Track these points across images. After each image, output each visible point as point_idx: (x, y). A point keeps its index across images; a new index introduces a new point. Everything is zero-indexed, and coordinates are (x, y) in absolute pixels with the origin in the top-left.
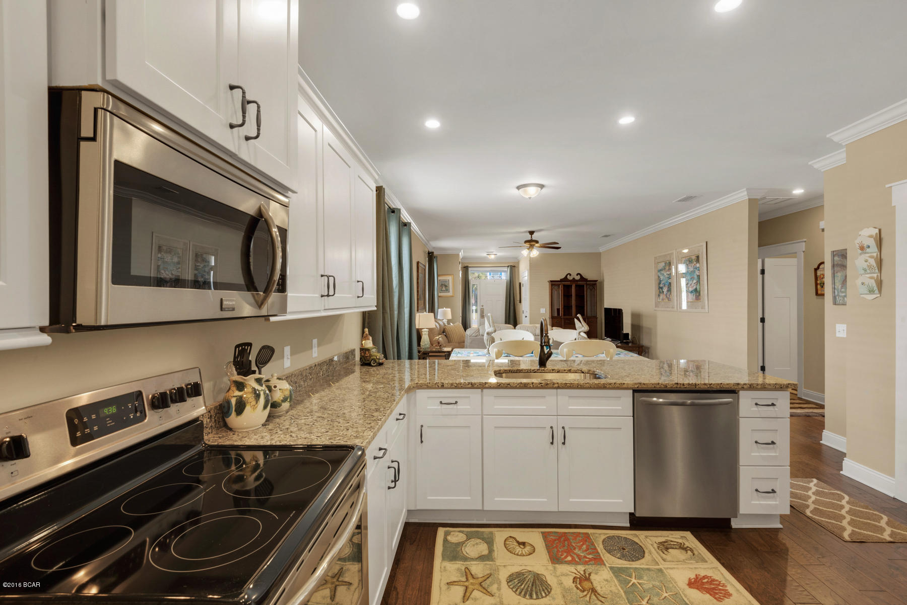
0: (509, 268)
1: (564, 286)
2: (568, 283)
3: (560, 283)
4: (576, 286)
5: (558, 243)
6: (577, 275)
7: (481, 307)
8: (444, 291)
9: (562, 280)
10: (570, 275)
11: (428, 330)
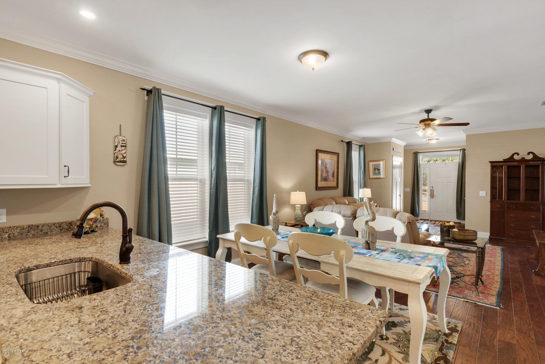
0: (462, 151)
1: (509, 167)
2: (516, 164)
3: (503, 164)
4: (527, 166)
5: (451, 119)
6: (529, 154)
7: (431, 188)
8: (377, 173)
9: (505, 161)
10: (518, 154)
11: (300, 206)
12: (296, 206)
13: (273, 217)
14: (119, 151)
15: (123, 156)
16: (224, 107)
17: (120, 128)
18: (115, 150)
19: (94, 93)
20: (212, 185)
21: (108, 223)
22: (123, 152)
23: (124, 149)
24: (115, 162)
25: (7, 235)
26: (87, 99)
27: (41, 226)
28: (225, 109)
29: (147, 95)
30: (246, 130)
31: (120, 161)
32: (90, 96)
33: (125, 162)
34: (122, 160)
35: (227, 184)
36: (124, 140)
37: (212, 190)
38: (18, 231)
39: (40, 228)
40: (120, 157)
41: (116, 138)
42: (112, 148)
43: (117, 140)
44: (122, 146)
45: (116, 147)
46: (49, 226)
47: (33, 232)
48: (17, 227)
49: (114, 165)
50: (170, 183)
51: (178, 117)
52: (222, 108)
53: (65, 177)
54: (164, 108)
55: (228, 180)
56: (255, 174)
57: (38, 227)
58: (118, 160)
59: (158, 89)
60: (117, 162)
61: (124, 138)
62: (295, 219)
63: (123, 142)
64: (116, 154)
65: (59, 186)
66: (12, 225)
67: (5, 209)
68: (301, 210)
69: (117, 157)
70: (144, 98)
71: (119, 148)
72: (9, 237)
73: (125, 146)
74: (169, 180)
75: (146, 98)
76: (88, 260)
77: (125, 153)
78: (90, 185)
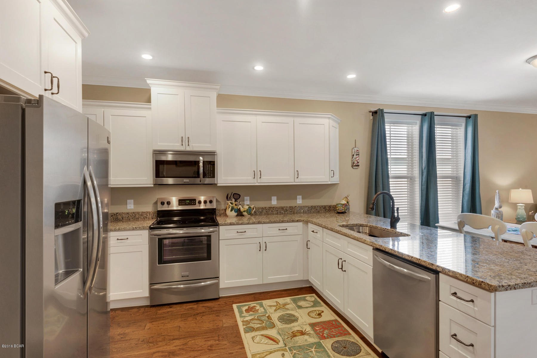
11: (524, 205)
12: (518, 205)
13: (495, 212)
14: (355, 158)
15: (357, 162)
16: (434, 112)
17: (355, 142)
18: (353, 158)
19: (341, 121)
20: (423, 182)
21: (349, 208)
22: (357, 159)
23: (358, 157)
24: (352, 166)
25: (302, 211)
26: (337, 125)
27: (316, 207)
28: (435, 113)
29: (372, 115)
30: (454, 129)
31: (355, 165)
32: (339, 124)
33: (358, 166)
34: (357, 164)
35: (437, 181)
36: (358, 151)
37: (423, 187)
38: (307, 209)
39: (316, 208)
40: (356, 162)
41: (353, 149)
42: (351, 157)
43: (353, 151)
44: (357, 155)
45: (353, 155)
46: (321, 207)
47: (313, 210)
48: (307, 207)
49: (352, 168)
50: (390, 180)
51: (392, 127)
52: (432, 114)
53: (332, 177)
54: (386, 122)
55: (438, 177)
56: (466, 171)
57: (315, 207)
58: (354, 165)
59: (382, 109)
60: (354, 166)
61: (358, 149)
62: (516, 219)
63: (357, 152)
64: (353, 161)
65: (329, 183)
66: (305, 205)
67: (301, 196)
68: (525, 209)
69: (354, 163)
70: (370, 118)
71: (355, 156)
72: (303, 212)
73: (359, 155)
74: (390, 178)
75: (371, 117)
76: (365, 226)
77: (358, 159)
78: (339, 182)
